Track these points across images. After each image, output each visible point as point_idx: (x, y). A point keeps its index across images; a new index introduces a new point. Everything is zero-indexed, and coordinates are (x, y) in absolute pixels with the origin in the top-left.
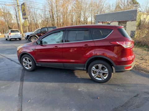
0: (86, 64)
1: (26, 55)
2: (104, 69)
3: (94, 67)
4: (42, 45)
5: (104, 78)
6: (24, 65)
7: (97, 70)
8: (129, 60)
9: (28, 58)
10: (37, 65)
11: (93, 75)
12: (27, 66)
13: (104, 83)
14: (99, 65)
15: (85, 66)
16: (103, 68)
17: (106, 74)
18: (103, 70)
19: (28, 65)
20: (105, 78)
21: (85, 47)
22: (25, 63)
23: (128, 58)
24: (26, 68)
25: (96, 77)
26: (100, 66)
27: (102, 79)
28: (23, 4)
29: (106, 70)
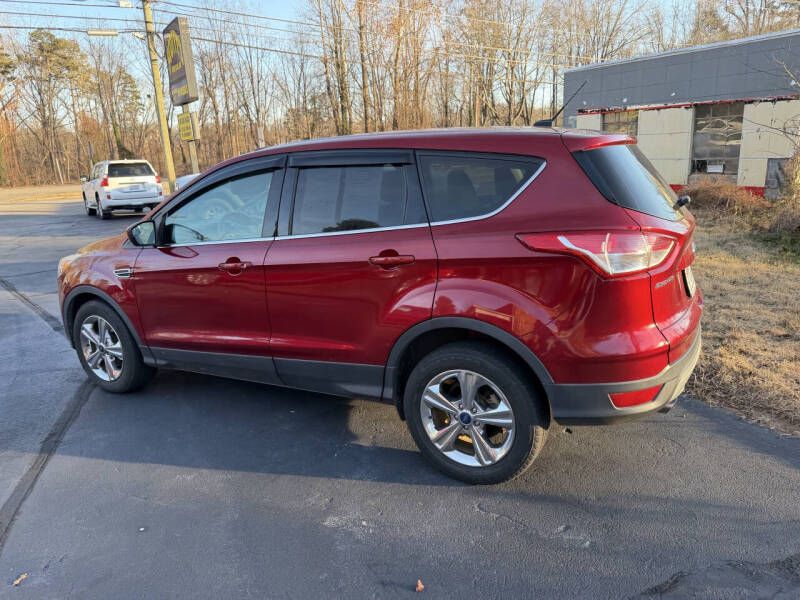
0: (391, 368)
1: (93, 304)
2: (493, 399)
3: (435, 389)
4: (168, 251)
5: (488, 456)
6: (91, 360)
7: (454, 405)
9: (103, 322)
10: (148, 360)
11: (432, 432)
12: (102, 365)
13: (496, 487)
14: (461, 375)
15: (390, 377)
16: (484, 395)
17: (508, 427)
18: (486, 406)
19: (109, 360)
20: (500, 453)
21: (383, 265)
22: (93, 346)
24: (99, 373)
25: (447, 448)
26: (469, 380)
27: (478, 459)
28: (174, 26)
29: (503, 407)
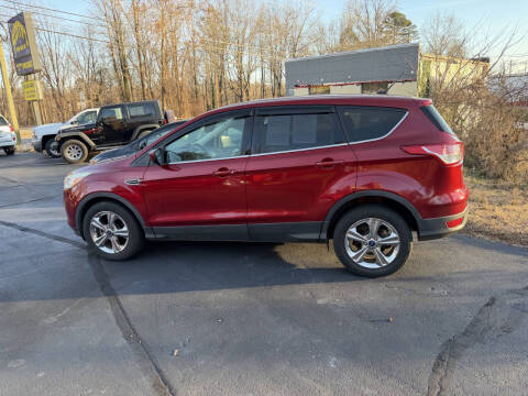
0: (327, 222)
1: (103, 204)
2: (385, 232)
3: (354, 230)
5: (385, 261)
6: (98, 242)
7: (365, 237)
8: (455, 199)
10: (147, 236)
11: (352, 254)
12: (108, 243)
13: (388, 277)
14: (370, 221)
15: (325, 228)
16: (382, 231)
17: (395, 245)
18: (382, 237)
20: (390, 260)
21: (324, 166)
22: (99, 232)
23: (452, 194)
24: (105, 249)
25: (360, 261)
26: (374, 224)
27: (379, 264)
29: (393, 235)
